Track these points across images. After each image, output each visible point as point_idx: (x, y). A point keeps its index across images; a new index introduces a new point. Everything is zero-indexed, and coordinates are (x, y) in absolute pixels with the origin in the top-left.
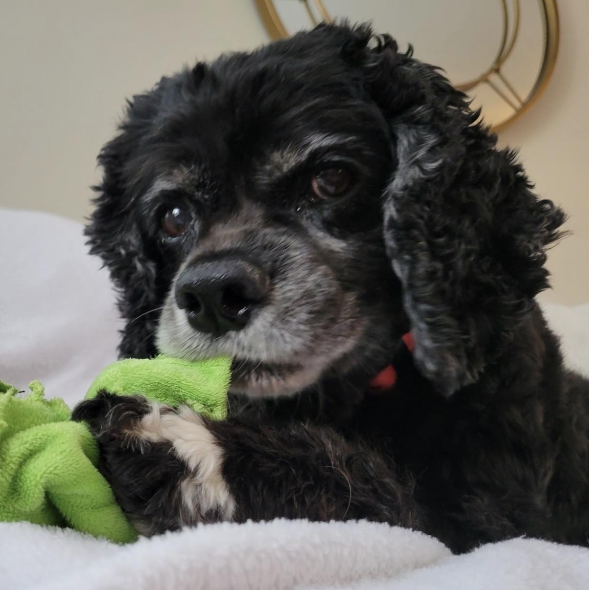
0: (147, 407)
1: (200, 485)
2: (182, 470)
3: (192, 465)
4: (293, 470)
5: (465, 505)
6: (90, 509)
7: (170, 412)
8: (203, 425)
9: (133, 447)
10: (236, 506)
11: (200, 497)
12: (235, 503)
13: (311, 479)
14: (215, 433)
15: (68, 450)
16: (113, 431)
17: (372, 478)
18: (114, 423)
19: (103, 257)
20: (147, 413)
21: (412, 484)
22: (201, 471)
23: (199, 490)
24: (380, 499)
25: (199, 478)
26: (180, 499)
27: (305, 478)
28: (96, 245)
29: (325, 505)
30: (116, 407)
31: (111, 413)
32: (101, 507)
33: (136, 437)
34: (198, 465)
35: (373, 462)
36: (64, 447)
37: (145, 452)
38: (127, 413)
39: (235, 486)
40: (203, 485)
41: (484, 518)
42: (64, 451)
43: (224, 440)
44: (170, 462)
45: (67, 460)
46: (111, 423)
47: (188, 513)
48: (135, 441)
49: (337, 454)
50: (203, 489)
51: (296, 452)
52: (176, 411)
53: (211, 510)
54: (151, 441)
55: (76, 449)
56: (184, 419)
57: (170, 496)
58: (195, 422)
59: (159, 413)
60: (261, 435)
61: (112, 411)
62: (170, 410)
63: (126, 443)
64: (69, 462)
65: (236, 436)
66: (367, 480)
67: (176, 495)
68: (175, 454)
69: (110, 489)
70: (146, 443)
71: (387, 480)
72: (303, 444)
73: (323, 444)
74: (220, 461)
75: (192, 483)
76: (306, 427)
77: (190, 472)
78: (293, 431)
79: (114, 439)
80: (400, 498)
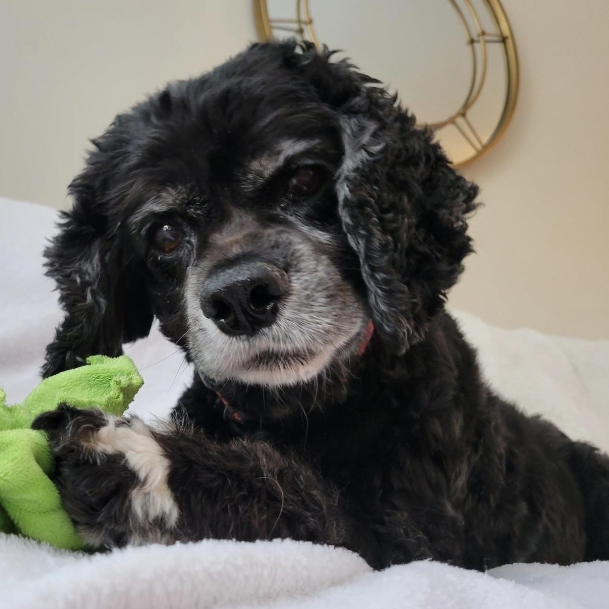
0: (104, 420)
1: (149, 493)
2: (133, 480)
3: (142, 475)
4: (229, 480)
5: (386, 518)
6: (37, 513)
7: (123, 425)
8: (152, 438)
9: (90, 458)
10: (179, 513)
11: (148, 504)
12: (179, 510)
13: (245, 490)
14: (164, 446)
15: (20, 458)
16: (72, 443)
17: (301, 490)
18: (73, 435)
19: (58, 281)
20: (104, 426)
21: (337, 496)
22: (150, 481)
23: (147, 497)
24: (307, 508)
25: (147, 488)
26: (130, 507)
27: (240, 488)
28: (54, 268)
29: (257, 514)
30: (75, 419)
31: (70, 426)
32: (48, 512)
33: (93, 449)
34: (147, 475)
35: (304, 476)
36: (16, 454)
37: (101, 463)
38: (85, 425)
39: (178, 495)
40: (151, 494)
41: (402, 531)
42: (16, 458)
43: (170, 453)
44: (123, 472)
45: (18, 467)
46: (71, 434)
47: (137, 519)
48: (91, 452)
49: (270, 467)
50: (151, 497)
51: (234, 465)
52: (129, 424)
53: (158, 517)
54: (107, 453)
55: (28, 456)
56: (136, 431)
57: (123, 503)
58: (145, 435)
59: (114, 427)
60: (203, 449)
61: (71, 423)
62: (124, 423)
63: (85, 454)
64: (20, 469)
65: (180, 449)
66: (296, 492)
67: (127, 504)
68: (127, 465)
69: (58, 495)
70: (102, 456)
71: (315, 492)
72: (239, 458)
73: (258, 458)
74: (167, 472)
75: (142, 491)
76: (245, 443)
77: (140, 481)
78: (233, 446)
79: (72, 451)
80: (325, 508)
